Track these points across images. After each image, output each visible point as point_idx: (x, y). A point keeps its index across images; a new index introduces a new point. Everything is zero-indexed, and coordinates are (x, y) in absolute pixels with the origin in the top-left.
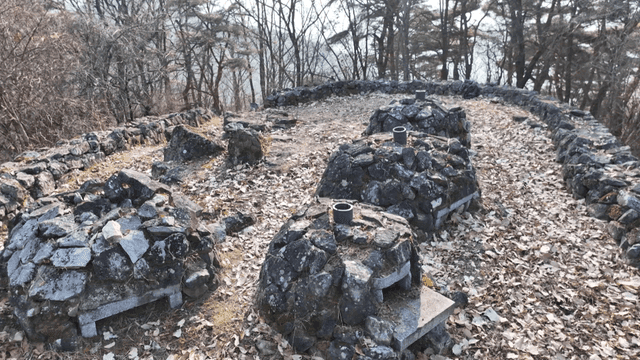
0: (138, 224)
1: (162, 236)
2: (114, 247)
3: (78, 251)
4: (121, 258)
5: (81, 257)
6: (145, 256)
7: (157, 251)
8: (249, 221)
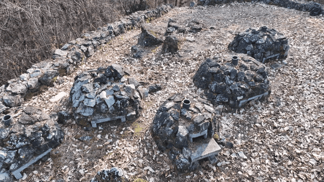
0: (112, 92)
1: (120, 99)
2: (103, 101)
3: (92, 101)
4: (105, 106)
5: (92, 103)
6: (113, 105)
7: (117, 104)
8: (159, 89)
